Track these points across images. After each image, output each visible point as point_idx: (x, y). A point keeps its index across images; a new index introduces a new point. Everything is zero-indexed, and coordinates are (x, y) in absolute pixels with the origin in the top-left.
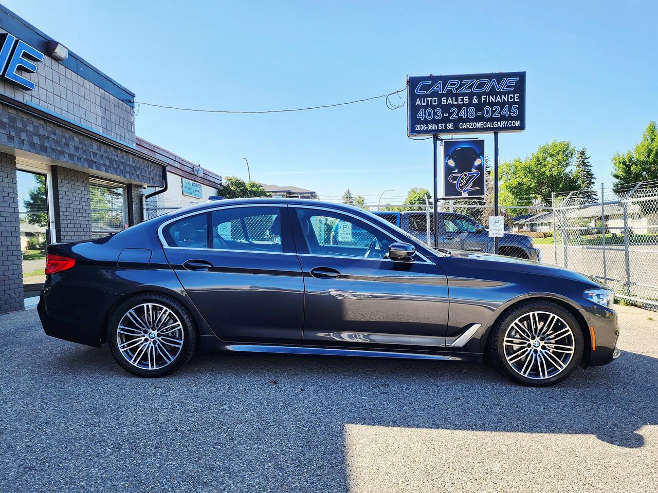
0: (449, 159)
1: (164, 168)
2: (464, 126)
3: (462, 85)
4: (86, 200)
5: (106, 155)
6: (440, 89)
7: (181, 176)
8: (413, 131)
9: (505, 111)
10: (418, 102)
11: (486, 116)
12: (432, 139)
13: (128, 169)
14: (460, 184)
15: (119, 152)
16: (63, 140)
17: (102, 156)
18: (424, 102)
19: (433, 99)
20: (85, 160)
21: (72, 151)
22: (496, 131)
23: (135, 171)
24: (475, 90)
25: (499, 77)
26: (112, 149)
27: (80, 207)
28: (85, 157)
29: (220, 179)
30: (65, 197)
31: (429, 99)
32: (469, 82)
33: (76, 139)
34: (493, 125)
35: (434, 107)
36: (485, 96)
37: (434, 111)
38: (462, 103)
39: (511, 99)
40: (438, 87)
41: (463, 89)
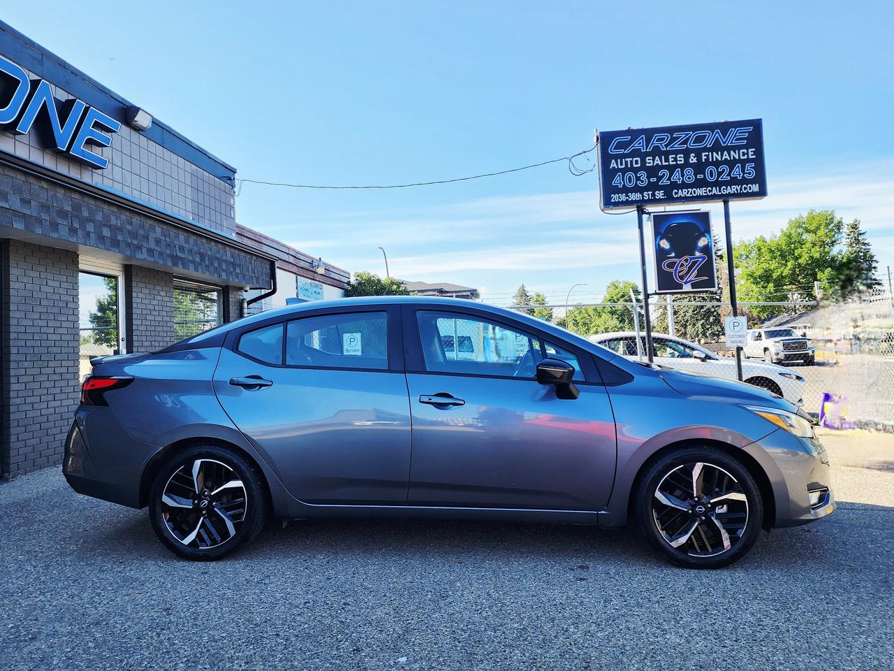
1: (272, 264)
2: (680, 194)
3: (673, 140)
4: (168, 309)
5: (196, 249)
6: (643, 146)
7: (296, 274)
8: (608, 203)
9: (737, 172)
10: (613, 164)
11: (709, 179)
12: (636, 212)
13: (224, 267)
14: (679, 272)
15: (213, 244)
16: (141, 232)
17: (190, 251)
18: (621, 165)
19: (634, 159)
20: (168, 256)
21: (152, 244)
22: (726, 199)
23: (234, 269)
24: (691, 145)
25: (725, 127)
26: (204, 241)
27: (159, 318)
28: (168, 252)
29: (347, 275)
30: (140, 306)
31: (629, 160)
32: (683, 135)
33: (158, 230)
34: (720, 191)
35: (636, 171)
36: (707, 153)
37: (636, 175)
38: (675, 163)
39: (743, 155)
40: (640, 143)
41: (675, 144)
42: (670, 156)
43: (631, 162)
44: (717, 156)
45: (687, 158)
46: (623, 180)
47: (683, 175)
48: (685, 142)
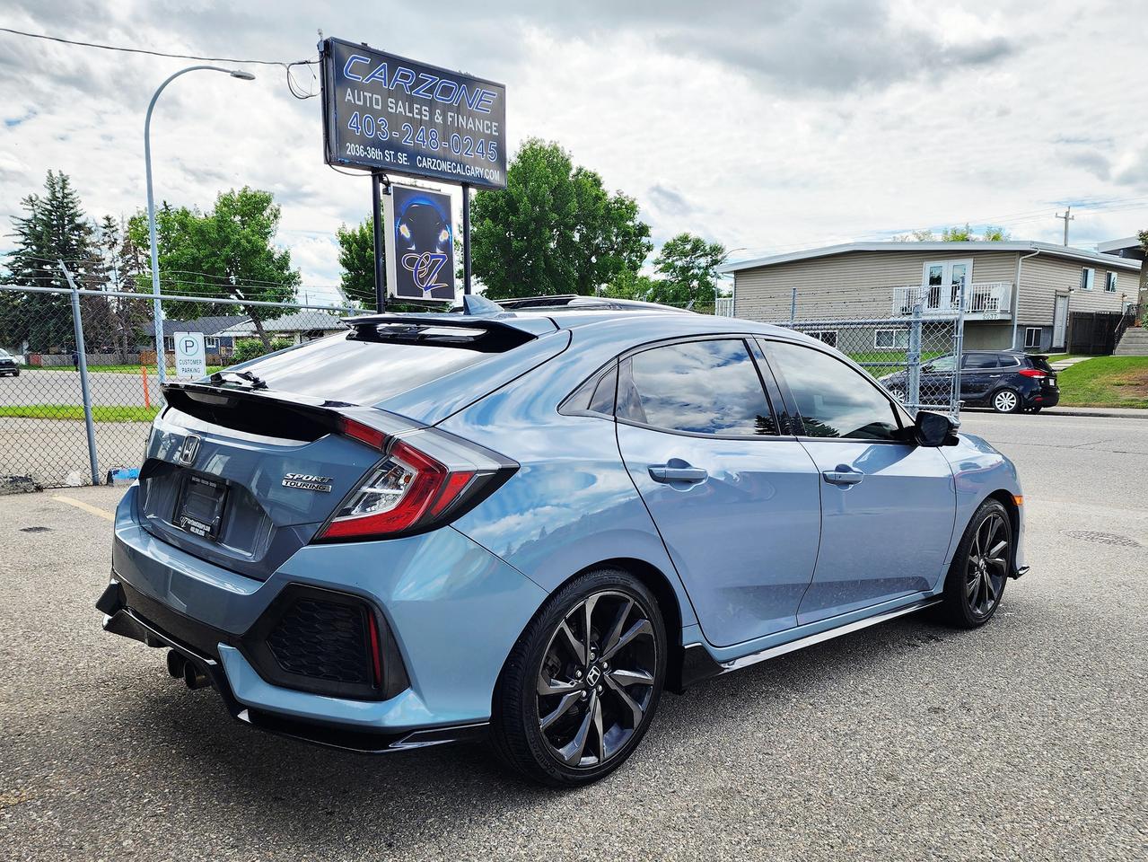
0: (401, 224)
2: (424, 163)
3: (419, 82)
6: (384, 79)
9: (481, 149)
10: (349, 97)
11: (455, 152)
12: (371, 178)
14: (420, 273)
18: (359, 100)
19: (374, 96)
24: (438, 97)
25: (472, 84)
31: (368, 95)
32: (429, 80)
34: (465, 171)
35: (376, 114)
36: (452, 115)
37: (376, 123)
38: (419, 117)
39: (487, 129)
40: (382, 74)
41: (420, 90)
42: (415, 106)
43: (371, 99)
44: (462, 122)
45: (432, 114)
46: (361, 125)
47: (427, 138)
48: (431, 90)
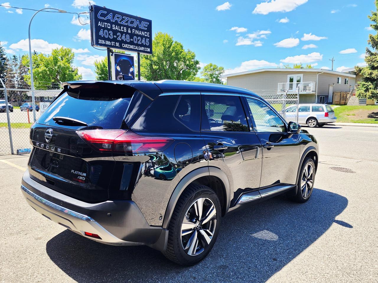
0: (117, 66)
2: (125, 46)
3: (123, 19)
8: (98, 43)
9: (143, 41)
10: (99, 24)
11: (136, 42)
18: (103, 25)
22: (139, 52)
24: (129, 24)
32: (126, 18)
34: (138, 48)
36: (134, 30)
38: (123, 31)
39: (146, 35)
40: (110, 17)
41: (123, 22)
42: (122, 27)
43: (107, 25)
44: (137, 32)
45: (127, 30)
46: (104, 33)
47: (126, 38)
48: (127, 22)
